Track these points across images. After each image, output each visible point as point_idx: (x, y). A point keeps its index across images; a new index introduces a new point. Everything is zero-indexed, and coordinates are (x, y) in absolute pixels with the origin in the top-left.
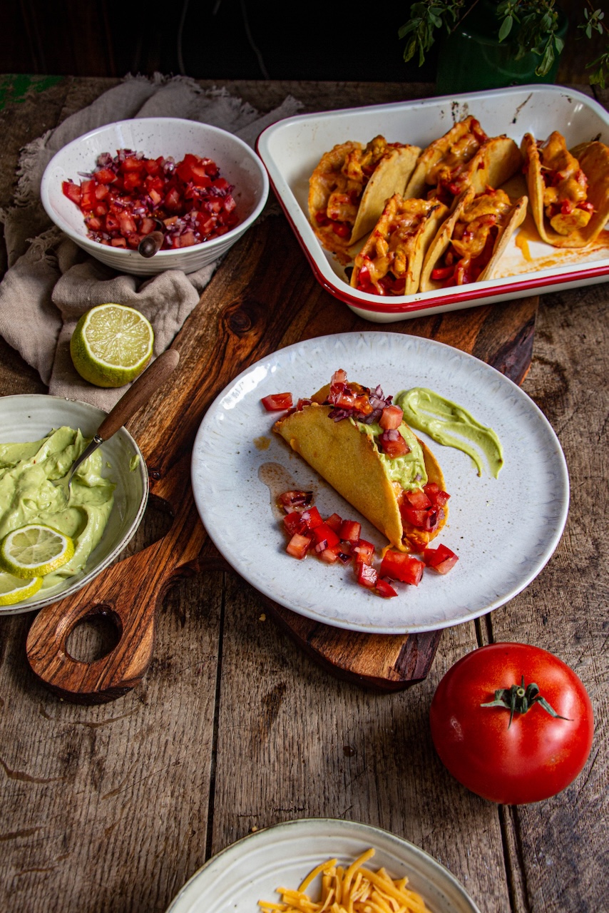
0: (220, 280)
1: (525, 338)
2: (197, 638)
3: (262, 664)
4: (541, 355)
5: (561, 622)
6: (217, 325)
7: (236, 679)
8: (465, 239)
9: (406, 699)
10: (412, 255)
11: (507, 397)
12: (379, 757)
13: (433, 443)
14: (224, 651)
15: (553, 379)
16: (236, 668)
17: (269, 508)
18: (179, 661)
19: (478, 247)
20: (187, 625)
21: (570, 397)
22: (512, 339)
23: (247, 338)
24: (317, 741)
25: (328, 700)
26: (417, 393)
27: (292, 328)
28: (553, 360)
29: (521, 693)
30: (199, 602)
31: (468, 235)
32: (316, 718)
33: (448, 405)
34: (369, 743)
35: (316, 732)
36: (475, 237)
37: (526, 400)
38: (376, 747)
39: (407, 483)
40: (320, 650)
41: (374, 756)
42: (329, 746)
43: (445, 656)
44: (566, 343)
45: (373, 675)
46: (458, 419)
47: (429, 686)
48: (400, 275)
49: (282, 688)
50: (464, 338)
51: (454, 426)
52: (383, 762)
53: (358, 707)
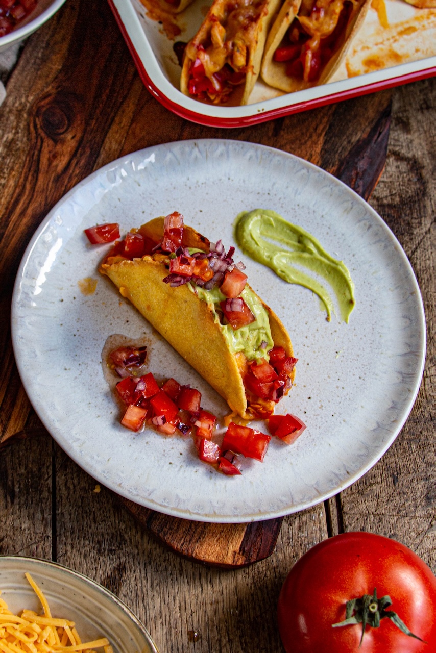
0: (27, 62)
1: (380, 134)
2: (28, 516)
3: (99, 542)
4: (397, 149)
5: (412, 481)
6: (28, 125)
7: (72, 561)
8: (314, 16)
9: (251, 576)
10: (254, 44)
11: (359, 221)
12: (224, 641)
13: (278, 280)
14: (58, 529)
15: (409, 180)
16: (72, 548)
17: (99, 368)
18: (11, 543)
19: (329, 25)
20: (16, 501)
21: (428, 203)
22: (365, 136)
23: (63, 142)
24: (160, 626)
25: (169, 580)
26: (259, 217)
27: (114, 127)
28: (410, 155)
29: (373, 607)
30: (28, 473)
31: (318, 11)
32: (158, 601)
33: (294, 231)
34: (213, 626)
35: (158, 617)
36: (326, 13)
37: (381, 226)
38: (221, 629)
39: (251, 352)
40: (161, 535)
41: (220, 640)
42: (173, 631)
43: (291, 525)
44: (425, 132)
45: (217, 561)
46: (304, 249)
47: (274, 560)
48: (239, 69)
49: (121, 569)
50: (311, 136)
51: (300, 258)
52: (228, 646)
53: (202, 587)
